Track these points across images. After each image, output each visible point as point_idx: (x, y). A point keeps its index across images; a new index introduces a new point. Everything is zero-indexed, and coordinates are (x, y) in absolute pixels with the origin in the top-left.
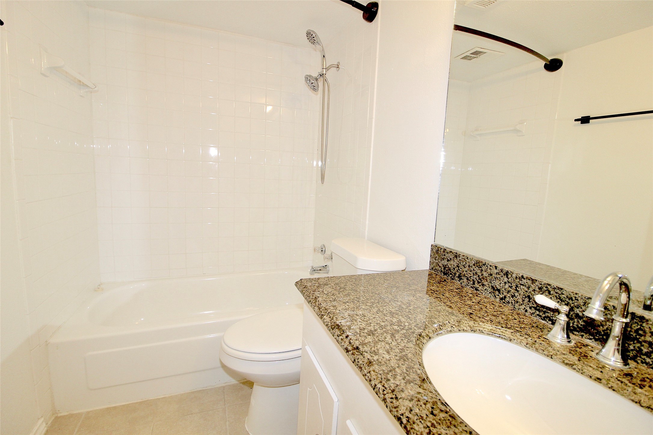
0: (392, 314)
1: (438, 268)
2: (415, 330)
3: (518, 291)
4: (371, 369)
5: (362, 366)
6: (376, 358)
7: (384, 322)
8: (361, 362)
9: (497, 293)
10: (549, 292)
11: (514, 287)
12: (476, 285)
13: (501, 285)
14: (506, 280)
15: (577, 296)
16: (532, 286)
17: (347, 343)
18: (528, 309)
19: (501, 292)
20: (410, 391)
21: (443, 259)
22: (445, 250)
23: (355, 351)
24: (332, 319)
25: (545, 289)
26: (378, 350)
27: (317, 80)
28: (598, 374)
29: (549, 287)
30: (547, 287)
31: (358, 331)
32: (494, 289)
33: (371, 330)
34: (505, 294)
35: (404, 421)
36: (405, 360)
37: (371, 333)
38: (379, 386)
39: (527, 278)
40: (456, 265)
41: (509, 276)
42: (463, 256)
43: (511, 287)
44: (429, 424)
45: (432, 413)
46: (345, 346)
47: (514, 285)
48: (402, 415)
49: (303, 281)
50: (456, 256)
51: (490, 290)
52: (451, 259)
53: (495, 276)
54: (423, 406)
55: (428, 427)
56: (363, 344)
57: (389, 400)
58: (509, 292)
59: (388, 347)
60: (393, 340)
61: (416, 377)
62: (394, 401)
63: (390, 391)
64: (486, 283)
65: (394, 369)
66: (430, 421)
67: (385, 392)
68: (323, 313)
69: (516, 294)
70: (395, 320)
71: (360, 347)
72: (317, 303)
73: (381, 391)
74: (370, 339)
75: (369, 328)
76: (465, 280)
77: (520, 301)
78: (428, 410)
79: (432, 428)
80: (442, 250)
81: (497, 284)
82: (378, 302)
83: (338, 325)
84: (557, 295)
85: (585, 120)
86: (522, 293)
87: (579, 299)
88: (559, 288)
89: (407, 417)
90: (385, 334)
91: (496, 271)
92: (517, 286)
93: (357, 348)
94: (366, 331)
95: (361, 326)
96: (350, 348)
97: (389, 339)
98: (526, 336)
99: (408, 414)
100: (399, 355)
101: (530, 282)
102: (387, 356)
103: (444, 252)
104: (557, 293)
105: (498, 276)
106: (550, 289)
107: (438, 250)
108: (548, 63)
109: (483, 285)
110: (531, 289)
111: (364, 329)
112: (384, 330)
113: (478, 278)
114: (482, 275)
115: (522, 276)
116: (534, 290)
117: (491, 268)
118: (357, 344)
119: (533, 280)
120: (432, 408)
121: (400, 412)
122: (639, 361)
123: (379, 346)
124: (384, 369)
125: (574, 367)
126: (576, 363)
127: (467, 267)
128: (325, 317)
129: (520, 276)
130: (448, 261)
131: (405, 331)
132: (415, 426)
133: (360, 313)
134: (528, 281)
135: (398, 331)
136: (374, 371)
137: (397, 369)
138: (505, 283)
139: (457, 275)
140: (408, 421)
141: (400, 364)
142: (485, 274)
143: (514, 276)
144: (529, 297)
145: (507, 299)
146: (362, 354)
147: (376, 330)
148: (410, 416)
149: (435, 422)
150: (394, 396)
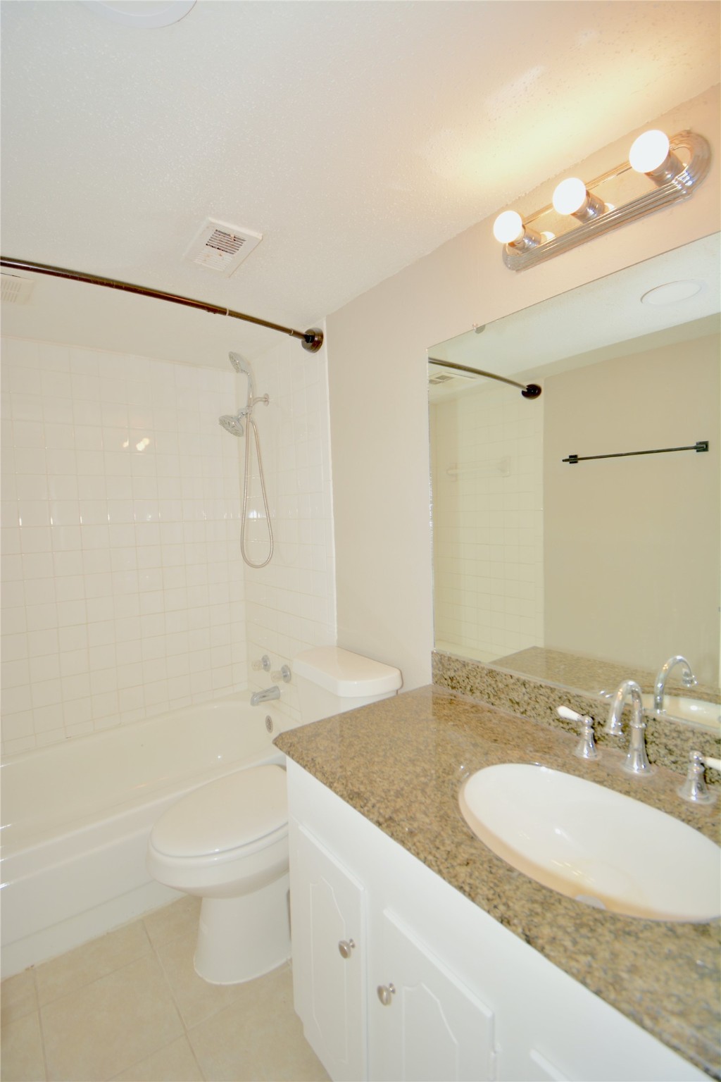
0: (412, 761)
1: (443, 681)
2: (444, 777)
3: (538, 702)
4: (415, 840)
5: (403, 839)
6: (415, 825)
7: (407, 775)
8: (401, 835)
9: (516, 706)
10: (569, 701)
11: (534, 699)
12: (492, 699)
13: (520, 697)
14: (524, 690)
15: (595, 703)
16: (552, 695)
17: (376, 814)
18: (551, 722)
19: (520, 704)
20: (463, 855)
21: (449, 669)
22: (449, 659)
23: (389, 822)
24: (347, 786)
25: (566, 698)
26: (415, 814)
27: (238, 420)
28: (627, 787)
29: (568, 695)
30: (566, 696)
31: (383, 795)
32: (512, 702)
33: (397, 791)
34: (525, 707)
35: (467, 888)
36: (446, 820)
37: (399, 794)
38: (430, 857)
39: (546, 687)
40: (465, 676)
41: (527, 686)
42: (473, 664)
43: (530, 698)
44: (492, 885)
45: (491, 872)
46: (375, 819)
47: (533, 695)
48: (463, 882)
49: (284, 737)
50: (464, 665)
51: (509, 703)
52: (458, 669)
53: (512, 687)
54: (481, 867)
55: (491, 888)
56: (396, 811)
57: (445, 871)
58: (528, 704)
59: (423, 808)
60: (425, 798)
61: (464, 837)
62: (451, 870)
63: (443, 861)
64: (502, 696)
65: (440, 834)
66: (492, 882)
67: (439, 863)
68: (331, 780)
69: (537, 706)
70: (418, 770)
71: (394, 816)
72: (317, 766)
73: (434, 863)
74: (400, 803)
75: (394, 788)
76: (478, 694)
77: (542, 713)
78: (486, 870)
79: (495, 888)
80: (446, 658)
81: (515, 696)
82: (391, 749)
83: (356, 793)
84: (578, 703)
85: (573, 459)
86: (543, 705)
87: (598, 706)
88: (578, 696)
89: (469, 884)
90: (415, 792)
91: (512, 681)
92: (536, 697)
93: (391, 818)
94: (392, 793)
95: (384, 788)
96: (381, 820)
97: (421, 798)
98: (556, 758)
99: (469, 881)
100: (438, 815)
101: (549, 691)
102: (427, 820)
103: (449, 660)
104: (577, 701)
105: (515, 687)
106: (570, 698)
107: (441, 659)
108: (526, 391)
109: (500, 698)
110: (551, 700)
111: (389, 791)
112: (411, 786)
113: (493, 691)
114: (497, 686)
115: (541, 686)
116: (554, 700)
117: (507, 677)
118: (388, 813)
119: (551, 689)
120: (490, 867)
121: (461, 880)
122: (660, 764)
123: (414, 809)
124: (429, 836)
125: (605, 783)
126: (606, 778)
127: (479, 678)
128: (335, 785)
129: (538, 685)
130: (455, 671)
131: (434, 782)
132: (479, 891)
133: (376, 768)
134: (547, 690)
135: (426, 784)
136: (419, 842)
137: (442, 833)
138: (524, 694)
139: (468, 688)
140: (471, 888)
141: (443, 826)
142: (500, 685)
143: (532, 685)
144: (550, 708)
145: (528, 713)
146: (399, 825)
147: (402, 789)
148: (471, 881)
149: (496, 881)
150: (449, 865)
